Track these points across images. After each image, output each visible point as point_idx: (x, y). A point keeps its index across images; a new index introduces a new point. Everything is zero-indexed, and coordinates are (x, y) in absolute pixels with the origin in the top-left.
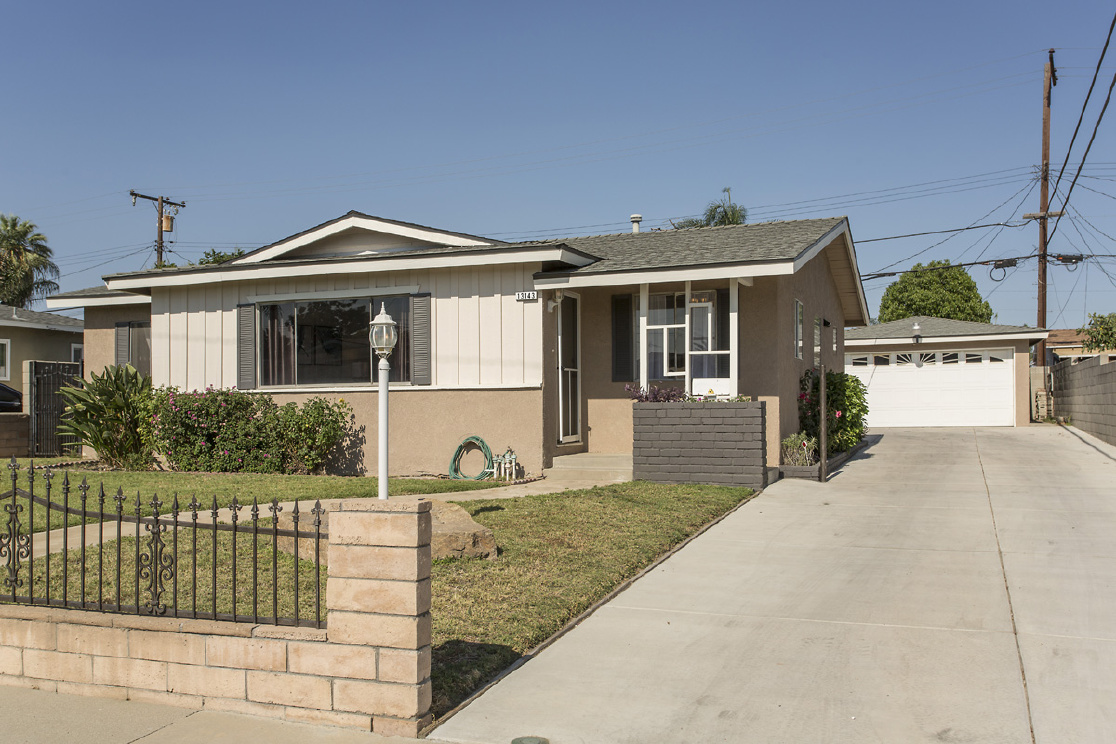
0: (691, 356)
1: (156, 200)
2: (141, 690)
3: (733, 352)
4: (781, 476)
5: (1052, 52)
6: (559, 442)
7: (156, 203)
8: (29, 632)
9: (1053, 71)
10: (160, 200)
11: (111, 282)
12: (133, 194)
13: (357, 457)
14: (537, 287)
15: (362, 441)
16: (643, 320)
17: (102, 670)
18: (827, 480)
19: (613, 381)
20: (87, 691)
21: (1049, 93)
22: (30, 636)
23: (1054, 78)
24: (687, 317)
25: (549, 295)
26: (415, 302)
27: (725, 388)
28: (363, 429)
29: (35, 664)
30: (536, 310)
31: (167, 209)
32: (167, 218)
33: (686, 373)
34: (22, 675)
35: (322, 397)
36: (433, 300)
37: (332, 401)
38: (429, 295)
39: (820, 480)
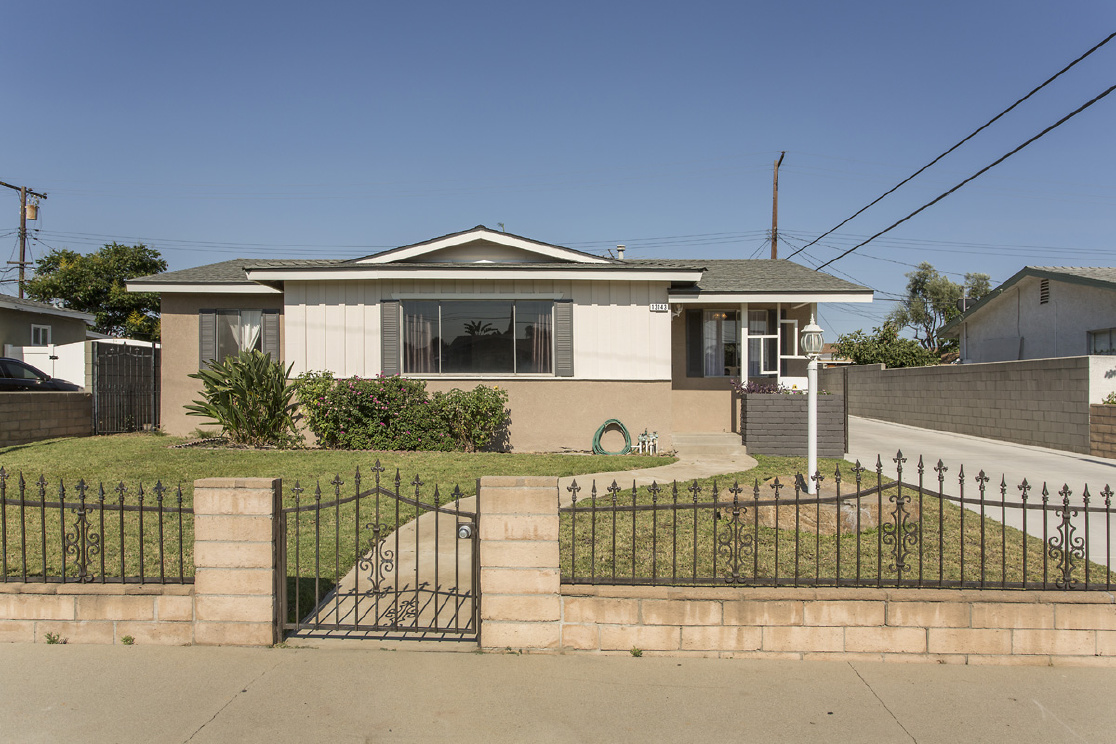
0: (781, 359)
1: (20, 190)
2: (1067, 656)
10: (23, 190)
11: (251, 273)
13: (503, 436)
14: (671, 301)
15: (509, 422)
16: (745, 331)
17: (1022, 641)
19: (687, 376)
20: (1004, 661)
24: (779, 329)
25: (674, 307)
26: (556, 306)
28: (508, 412)
29: (940, 641)
30: (666, 319)
31: (31, 200)
32: (32, 207)
33: (778, 372)
34: (926, 652)
36: (575, 306)
38: (572, 301)
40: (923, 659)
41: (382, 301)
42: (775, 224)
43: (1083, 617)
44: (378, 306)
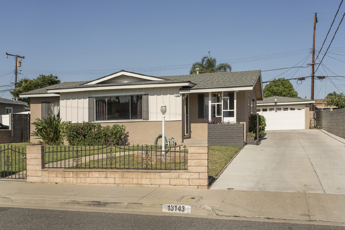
0: (223, 111)
1: (15, 56)
2: (145, 184)
3: (235, 110)
4: (246, 144)
5: (316, 13)
6: (185, 135)
7: (15, 57)
8: (117, 174)
9: (316, 19)
10: (16, 56)
11: (49, 91)
12: (7, 54)
13: (126, 141)
14: (180, 93)
15: (128, 136)
16: (210, 102)
17: (135, 181)
18: (259, 145)
19: (198, 118)
20: (131, 185)
21: (315, 26)
22: (117, 175)
23: (316, 21)
24: (222, 101)
25: (183, 95)
26: (144, 97)
27: (232, 120)
28: (128, 133)
29: (118, 181)
30: (180, 99)
31: (19, 59)
32: (19, 62)
33: (222, 116)
34: (115, 183)
35: (117, 124)
36: (149, 96)
37: (120, 125)
38: (148, 95)
39: (257, 145)
40: (114, 185)
41: (89, 98)
42: (314, 46)
43: (148, 175)
44: (88, 99)
